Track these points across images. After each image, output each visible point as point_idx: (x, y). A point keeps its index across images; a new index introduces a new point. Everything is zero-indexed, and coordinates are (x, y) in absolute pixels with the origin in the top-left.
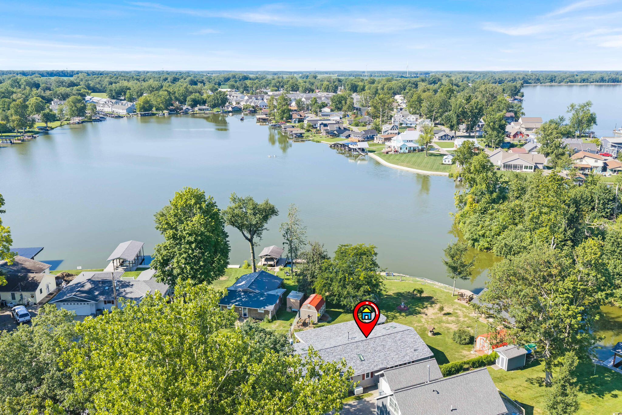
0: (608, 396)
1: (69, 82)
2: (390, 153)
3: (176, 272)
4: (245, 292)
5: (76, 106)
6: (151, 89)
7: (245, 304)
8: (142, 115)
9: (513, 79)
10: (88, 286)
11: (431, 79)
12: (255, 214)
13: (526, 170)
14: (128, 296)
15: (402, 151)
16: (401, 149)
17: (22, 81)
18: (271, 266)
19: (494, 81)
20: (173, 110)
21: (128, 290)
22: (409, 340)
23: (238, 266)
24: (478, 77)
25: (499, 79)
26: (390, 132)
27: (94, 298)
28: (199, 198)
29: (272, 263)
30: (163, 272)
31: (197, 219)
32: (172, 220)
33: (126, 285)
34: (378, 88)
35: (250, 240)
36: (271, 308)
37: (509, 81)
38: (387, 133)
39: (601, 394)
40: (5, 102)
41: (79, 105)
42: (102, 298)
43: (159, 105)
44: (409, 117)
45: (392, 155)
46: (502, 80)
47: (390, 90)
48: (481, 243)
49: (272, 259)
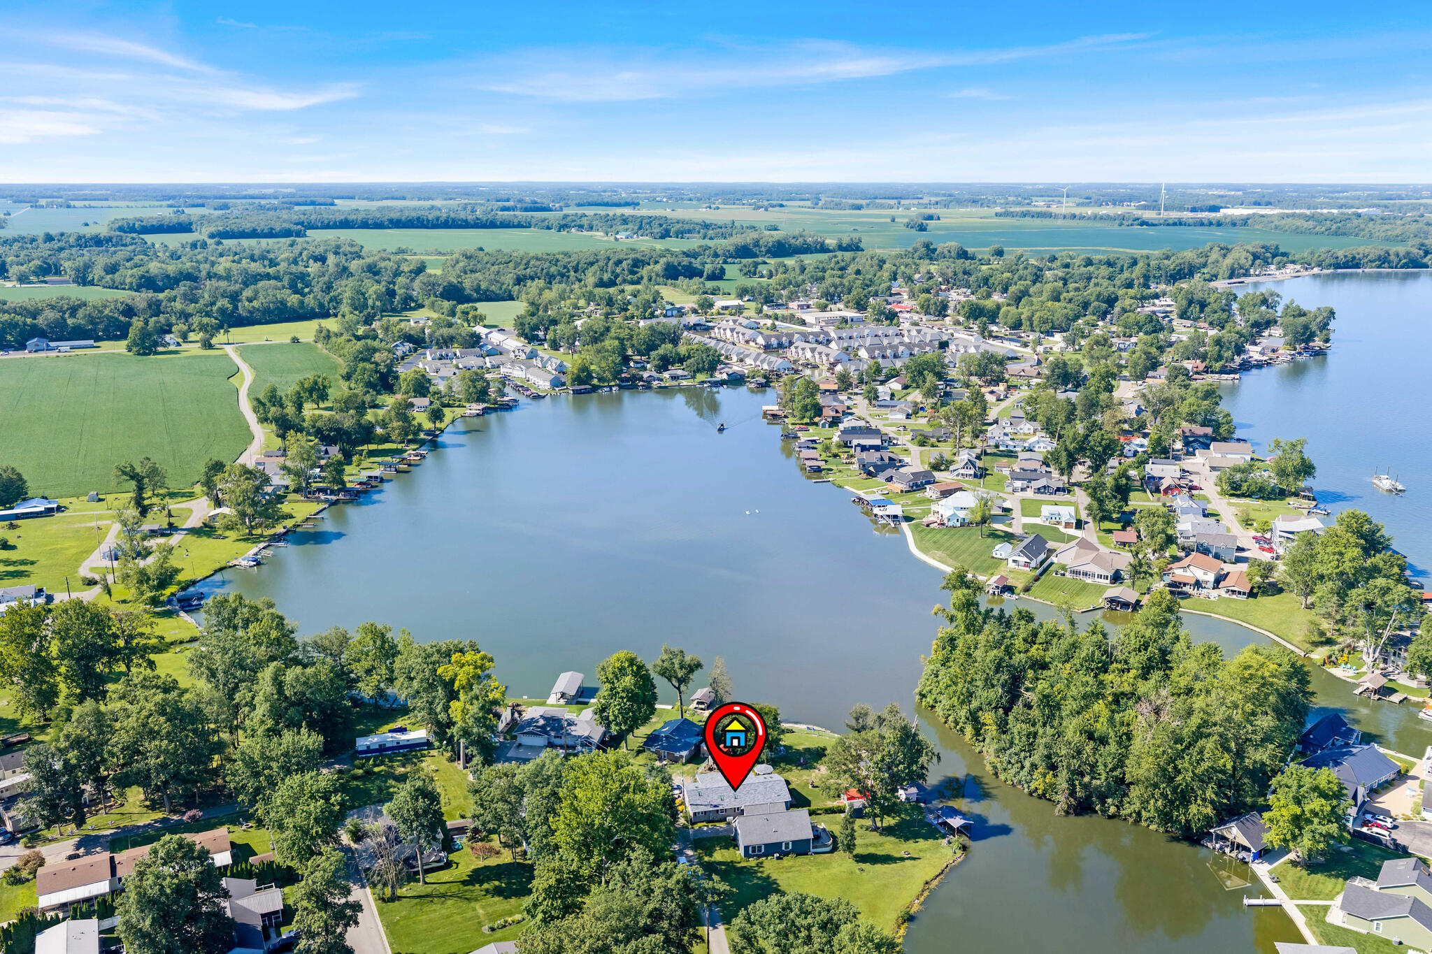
0: (911, 841)
1: (445, 284)
2: (932, 526)
3: (611, 718)
4: (666, 737)
5: (475, 387)
6: (591, 333)
7: (664, 748)
8: (576, 392)
9: (1380, 256)
10: (542, 722)
11: (1172, 267)
12: (681, 668)
13: (1099, 580)
14: (573, 733)
15: (950, 524)
16: (949, 520)
17: (371, 291)
18: (702, 709)
19: (1333, 261)
20: (627, 380)
21: (573, 728)
22: (777, 788)
23: (670, 707)
24: (1323, 229)
25: (1345, 256)
26: (962, 471)
27: (547, 733)
28: (632, 662)
29: (703, 706)
30: (601, 717)
31: (628, 681)
32: (610, 676)
33: (571, 723)
34: (1023, 317)
35: (678, 688)
36: (684, 753)
37: (1371, 261)
38: (956, 473)
39: (907, 839)
40: (365, 369)
41: (479, 385)
42: (553, 733)
43: (604, 372)
44: (1022, 426)
45: (934, 529)
46: (1354, 258)
47: (1044, 323)
48: (928, 699)
49: (703, 703)
